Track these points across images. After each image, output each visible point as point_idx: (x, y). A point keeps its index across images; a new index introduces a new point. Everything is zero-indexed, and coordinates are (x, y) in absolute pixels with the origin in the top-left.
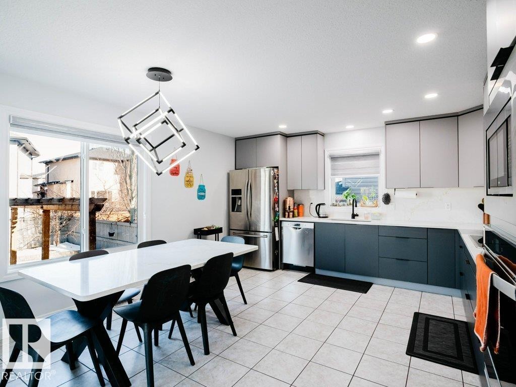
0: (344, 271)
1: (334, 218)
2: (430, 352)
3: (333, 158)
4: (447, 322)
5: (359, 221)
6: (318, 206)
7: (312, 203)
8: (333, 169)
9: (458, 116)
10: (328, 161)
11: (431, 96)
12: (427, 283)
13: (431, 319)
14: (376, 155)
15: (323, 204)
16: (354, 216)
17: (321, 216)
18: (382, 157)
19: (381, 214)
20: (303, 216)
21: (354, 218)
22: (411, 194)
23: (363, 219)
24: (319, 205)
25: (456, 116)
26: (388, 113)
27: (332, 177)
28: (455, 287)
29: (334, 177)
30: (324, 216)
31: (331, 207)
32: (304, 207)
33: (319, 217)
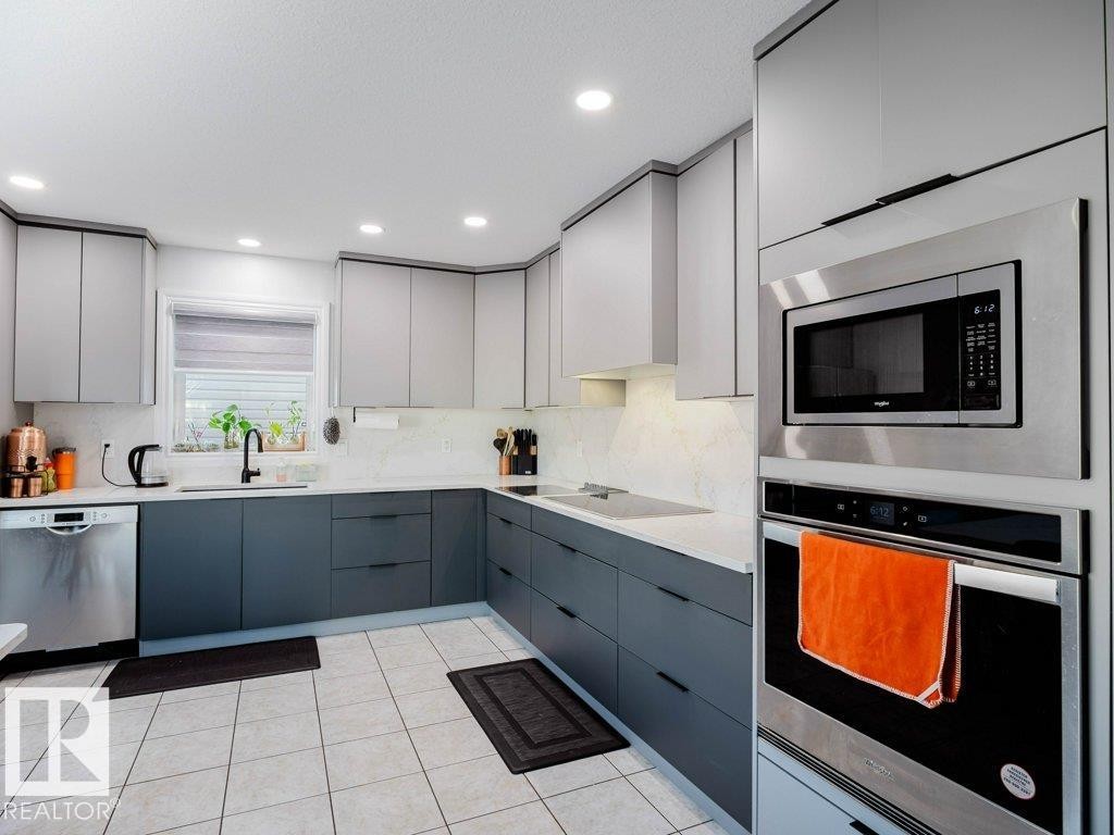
0: (241, 627)
1: (188, 484)
2: (540, 745)
3: (184, 319)
4: (510, 671)
5: (261, 488)
6: (138, 454)
7: (107, 446)
8: (181, 347)
9: (475, 274)
10: (167, 324)
11: (476, 222)
12: (431, 603)
13: (484, 675)
14: (305, 326)
15: (154, 447)
16: (247, 475)
17: (147, 481)
18: (321, 333)
19: (317, 468)
20: (72, 486)
21: (248, 481)
22: (387, 421)
23: (273, 482)
24: (142, 450)
25: (473, 273)
26: (370, 232)
27: (178, 369)
28: (475, 600)
29: (182, 369)
30: (158, 481)
31: (175, 454)
32: (74, 458)
33: (140, 485)
